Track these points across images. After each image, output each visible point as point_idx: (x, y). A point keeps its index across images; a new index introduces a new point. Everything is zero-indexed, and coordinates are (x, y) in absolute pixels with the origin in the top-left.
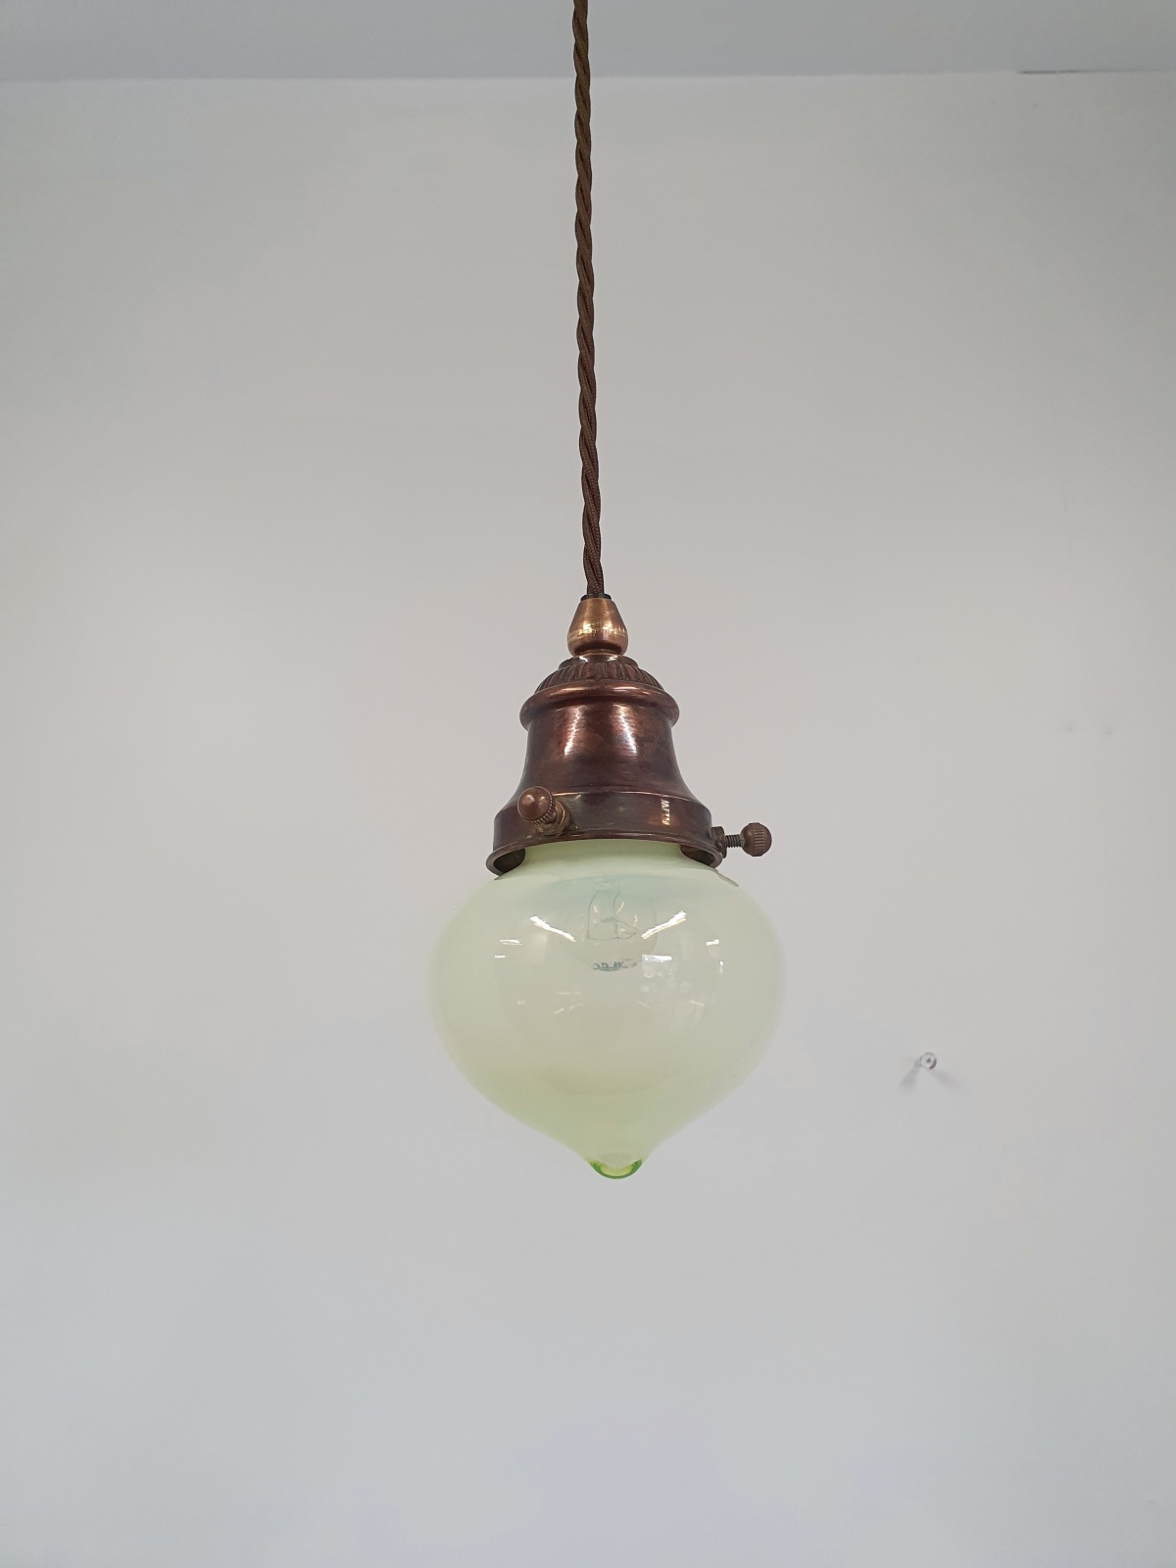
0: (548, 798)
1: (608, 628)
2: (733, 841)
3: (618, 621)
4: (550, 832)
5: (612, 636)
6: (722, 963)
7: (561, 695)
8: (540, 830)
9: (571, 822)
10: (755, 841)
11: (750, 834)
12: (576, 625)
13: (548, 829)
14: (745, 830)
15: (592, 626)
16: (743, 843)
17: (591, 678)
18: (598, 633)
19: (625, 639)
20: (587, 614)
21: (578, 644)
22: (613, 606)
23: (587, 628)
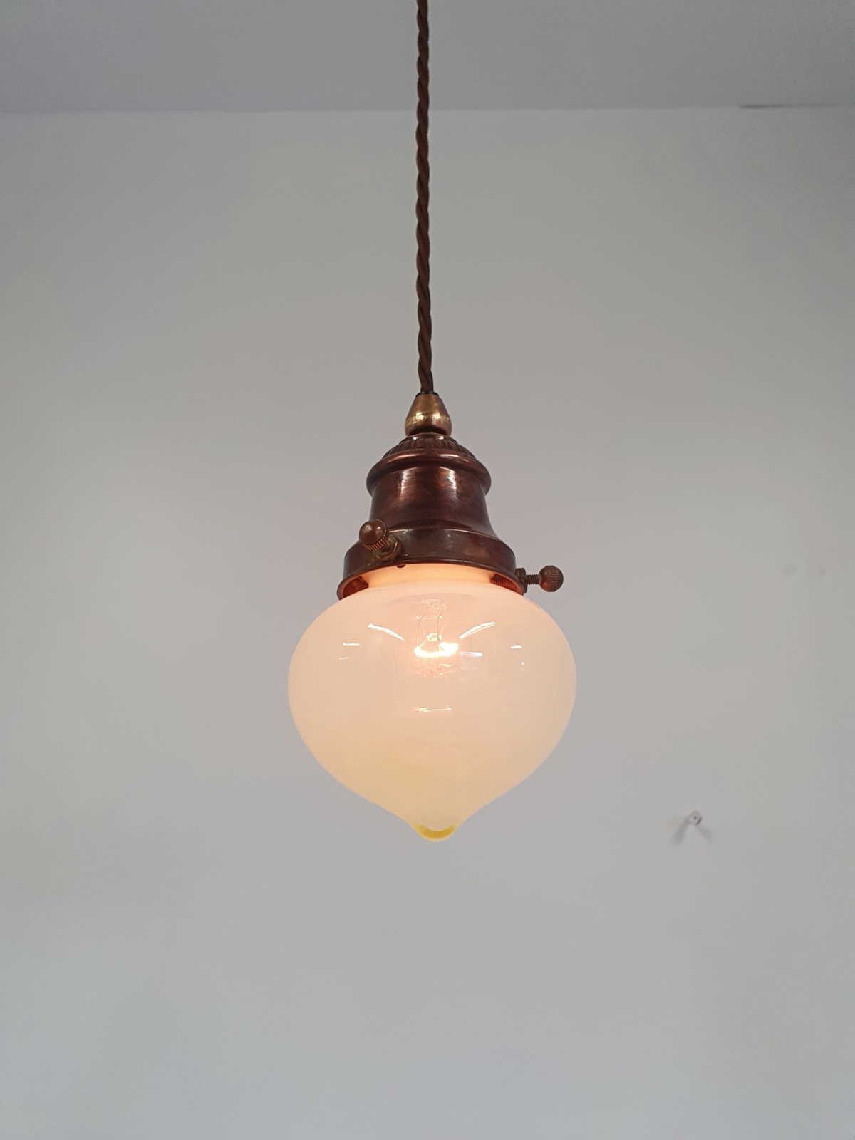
0: (383, 528)
1: (437, 416)
2: (533, 580)
3: (443, 411)
4: (385, 558)
5: (439, 422)
6: (523, 663)
7: (397, 460)
8: (378, 557)
9: (403, 551)
10: (551, 579)
11: (546, 573)
12: (412, 414)
13: (384, 556)
14: (542, 571)
15: (423, 414)
16: (541, 581)
17: (421, 448)
18: (428, 420)
19: (449, 425)
20: (419, 405)
21: (412, 428)
22: (440, 401)
23: (419, 416)
